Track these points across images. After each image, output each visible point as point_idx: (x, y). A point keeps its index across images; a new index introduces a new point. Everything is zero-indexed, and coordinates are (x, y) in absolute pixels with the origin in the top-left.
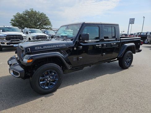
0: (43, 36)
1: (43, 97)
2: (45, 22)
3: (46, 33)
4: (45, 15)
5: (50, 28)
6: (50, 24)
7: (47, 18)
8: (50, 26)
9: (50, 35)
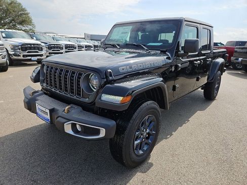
0: (34, 44)
1: (138, 174)
2: (21, 19)
3: (34, 38)
4: (20, 4)
5: (30, 30)
6: (31, 22)
7: (23, 10)
8: (30, 27)
9: (46, 43)
